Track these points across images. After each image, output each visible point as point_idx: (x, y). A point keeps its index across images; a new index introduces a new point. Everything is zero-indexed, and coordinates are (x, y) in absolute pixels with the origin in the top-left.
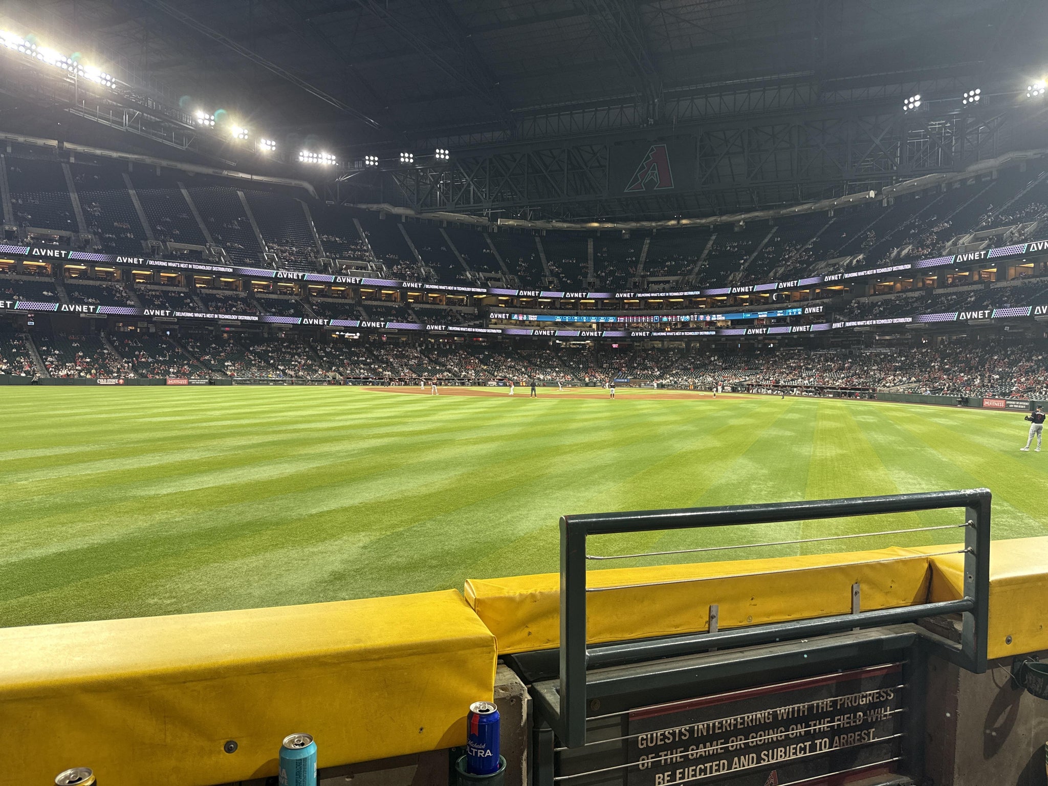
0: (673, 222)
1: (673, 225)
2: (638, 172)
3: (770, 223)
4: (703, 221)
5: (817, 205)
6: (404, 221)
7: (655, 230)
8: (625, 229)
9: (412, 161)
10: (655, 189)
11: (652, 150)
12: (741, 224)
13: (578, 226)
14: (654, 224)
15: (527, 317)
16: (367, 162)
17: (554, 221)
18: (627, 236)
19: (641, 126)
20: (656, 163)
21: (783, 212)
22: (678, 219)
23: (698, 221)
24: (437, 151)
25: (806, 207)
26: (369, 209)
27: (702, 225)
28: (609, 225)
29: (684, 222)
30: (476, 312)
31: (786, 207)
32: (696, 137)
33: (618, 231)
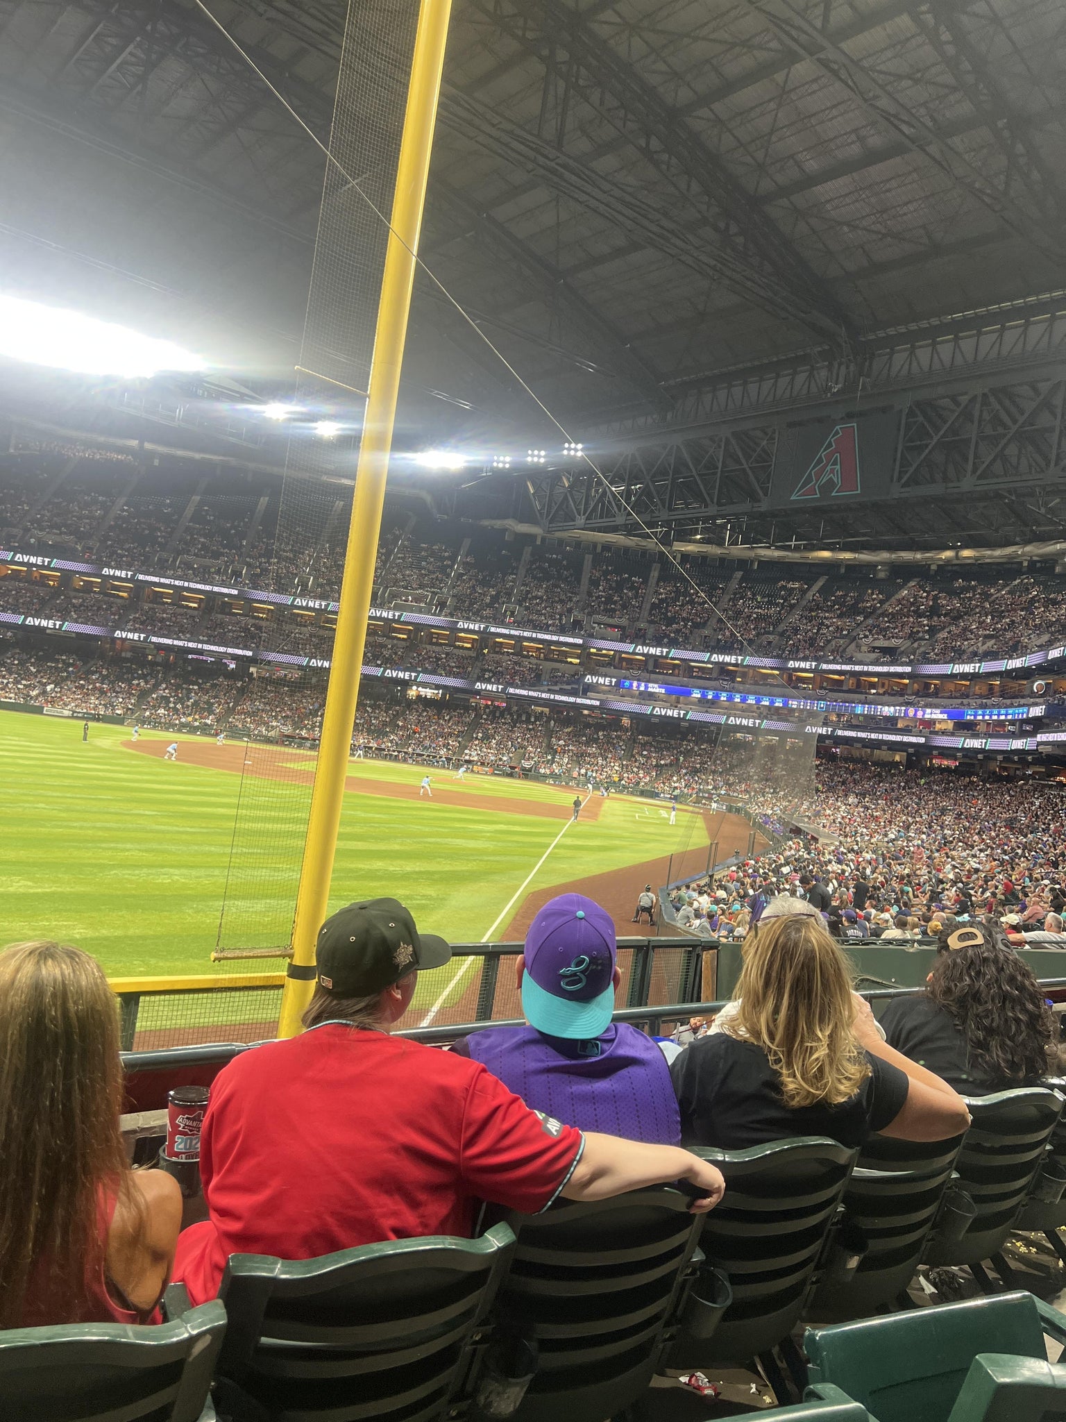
0: (948, 554)
1: (950, 559)
2: (814, 468)
4: (998, 552)
6: (538, 542)
7: (934, 567)
8: (882, 563)
9: (543, 461)
10: (833, 494)
11: (837, 433)
14: (919, 556)
15: (646, 687)
16: (495, 464)
18: (882, 575)
19: (824, 397)
20: (840, 453)
22: (957, 549)
23: (989, 552)
24: (566, 446)
26: (492, 527)
28: (847, 555)
29: (967, 553)
32: (901, 411)
33: (872, 566)
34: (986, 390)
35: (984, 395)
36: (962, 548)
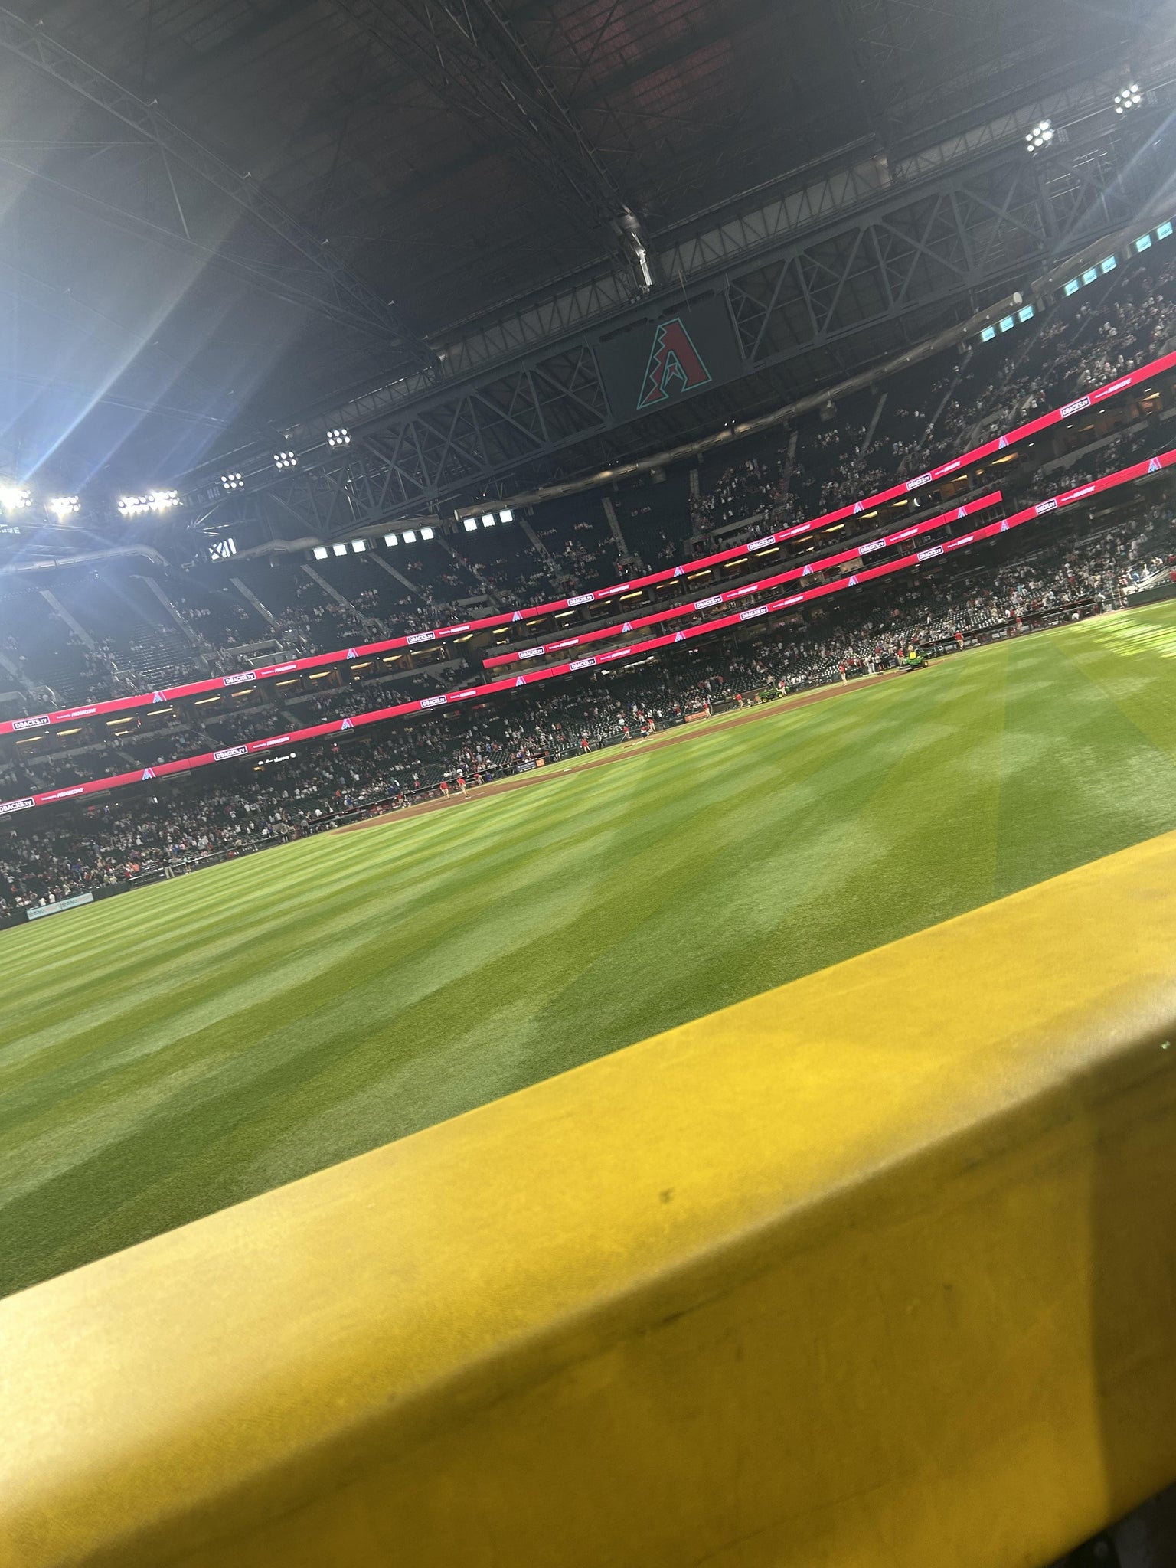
0: (724, 435)
1: (726, 439)
2: (649, 374)
3: (874, 391)
4: (771, 419)
5: (936, 343)
7: (700, 456)
8: (653, 468)
9: (294, 462)
10: (683, 390)
11: (661, 332)
12: (829, 406)
13: (580, 484)
14: (696, 446)
15: (546, 648)
16: (227, 486)
17: (540, 489)
18: (660, 478)
19: (633, 301)
20: (673, 350)
21: (888, 367)
22: (732, 427)
23: (763, 421)
24: (330, 435)
25: (920, 350)
26: (250, 558)
27: (771, 426)
28: (628, 469)
29: (742, 428)
30: (466, 665)
31: (890, 358)
32: (722, 293)
33: (644, 474)
34: (802, 253)
35: (801, 258)
36: (739, 423)
